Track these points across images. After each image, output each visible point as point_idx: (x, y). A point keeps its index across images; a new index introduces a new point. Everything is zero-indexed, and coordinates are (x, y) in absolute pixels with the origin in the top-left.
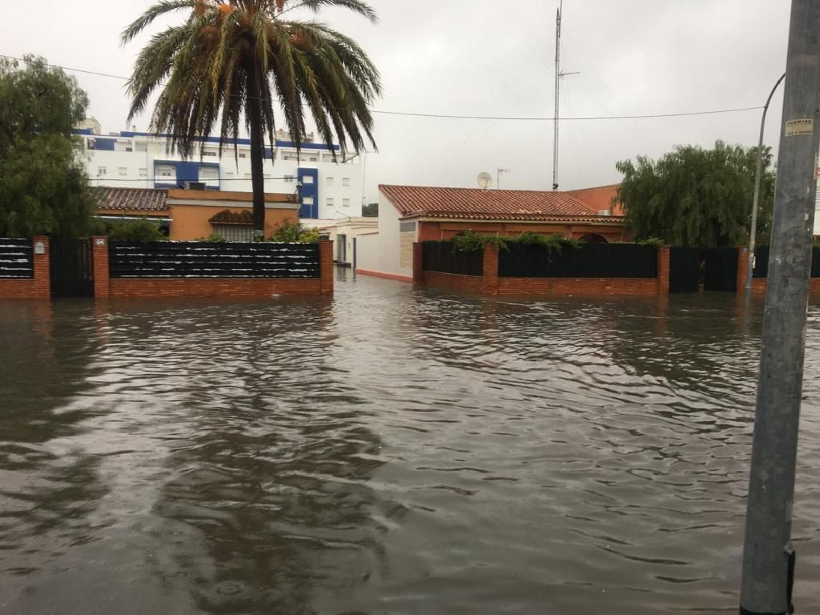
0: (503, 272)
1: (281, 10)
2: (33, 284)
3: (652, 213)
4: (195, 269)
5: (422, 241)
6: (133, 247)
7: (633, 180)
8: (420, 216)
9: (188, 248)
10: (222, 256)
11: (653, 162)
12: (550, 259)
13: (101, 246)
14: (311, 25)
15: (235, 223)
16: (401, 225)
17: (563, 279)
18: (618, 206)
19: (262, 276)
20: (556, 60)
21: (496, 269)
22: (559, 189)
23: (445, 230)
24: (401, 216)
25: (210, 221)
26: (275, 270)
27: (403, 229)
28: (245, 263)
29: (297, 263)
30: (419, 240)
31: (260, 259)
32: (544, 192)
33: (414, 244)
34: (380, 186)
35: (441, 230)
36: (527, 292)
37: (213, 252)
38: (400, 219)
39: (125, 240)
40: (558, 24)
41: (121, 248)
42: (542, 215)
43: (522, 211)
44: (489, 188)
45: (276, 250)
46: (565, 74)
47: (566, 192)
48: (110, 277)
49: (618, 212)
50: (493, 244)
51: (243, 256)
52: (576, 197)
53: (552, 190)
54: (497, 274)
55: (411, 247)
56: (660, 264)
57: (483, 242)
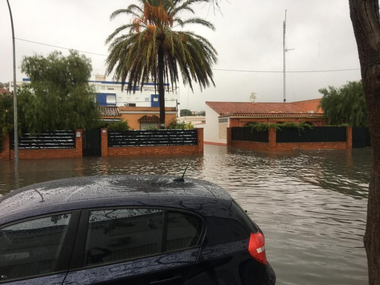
0: (278, 140)
1: (171, 26)
2: (75, 151)
3: (339, 111)
4: (144, 142)
5: (231, 127)
6: (118, 133)
7: (327, 97)
8: (230, 115)
9: (141, 133)
10: (155, 136)
11: (337, 89)
12: (299, 134)
13: (105, 133)
14: (187, 33)
15: (149, 121)
16: (219, 120)
17: (305, 143)
18: (321, 109)
19: (173, 145)
20: (284, 44)
21: (275, 139)
22: (286, 102)
23: (242, 122)
24: (219, 116)
25: (139, 120)
26: (178, 142)
27: (220, 121)
28: (165, 139)
29: (187, 139)
30: (230, 126)
31: (172, 137)
32: (280, 103)
33: (227, 128)
34: (206, 102)
35: (239, 122)
36: (289, 149)
37: (152, 134)
38: (219, 117)
39: (115, 130)
40: (284, 28)
41: (113, 133)
42: (283, 114)
43: (274, 112)
44: (255, 102)
45: (179, 133)
46: (288, 50)
47: (290, 103)
48: (108, 147)
49: (320, 111)
50: (274, 128)
51: (165, 136)
52: (295, 105)
53: (283, 102)
54: (276, 142)
55: (226, 130)
56: (348, 135)
57: (269, 127)
